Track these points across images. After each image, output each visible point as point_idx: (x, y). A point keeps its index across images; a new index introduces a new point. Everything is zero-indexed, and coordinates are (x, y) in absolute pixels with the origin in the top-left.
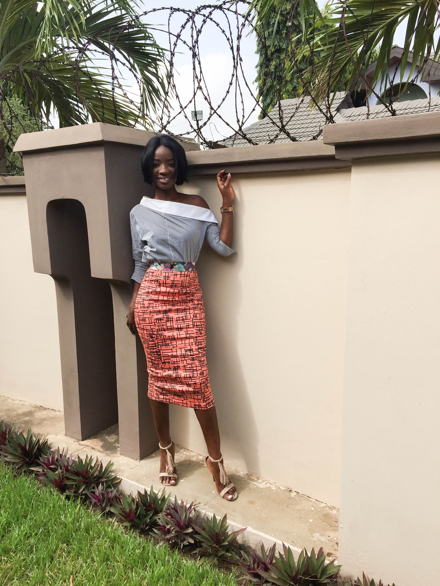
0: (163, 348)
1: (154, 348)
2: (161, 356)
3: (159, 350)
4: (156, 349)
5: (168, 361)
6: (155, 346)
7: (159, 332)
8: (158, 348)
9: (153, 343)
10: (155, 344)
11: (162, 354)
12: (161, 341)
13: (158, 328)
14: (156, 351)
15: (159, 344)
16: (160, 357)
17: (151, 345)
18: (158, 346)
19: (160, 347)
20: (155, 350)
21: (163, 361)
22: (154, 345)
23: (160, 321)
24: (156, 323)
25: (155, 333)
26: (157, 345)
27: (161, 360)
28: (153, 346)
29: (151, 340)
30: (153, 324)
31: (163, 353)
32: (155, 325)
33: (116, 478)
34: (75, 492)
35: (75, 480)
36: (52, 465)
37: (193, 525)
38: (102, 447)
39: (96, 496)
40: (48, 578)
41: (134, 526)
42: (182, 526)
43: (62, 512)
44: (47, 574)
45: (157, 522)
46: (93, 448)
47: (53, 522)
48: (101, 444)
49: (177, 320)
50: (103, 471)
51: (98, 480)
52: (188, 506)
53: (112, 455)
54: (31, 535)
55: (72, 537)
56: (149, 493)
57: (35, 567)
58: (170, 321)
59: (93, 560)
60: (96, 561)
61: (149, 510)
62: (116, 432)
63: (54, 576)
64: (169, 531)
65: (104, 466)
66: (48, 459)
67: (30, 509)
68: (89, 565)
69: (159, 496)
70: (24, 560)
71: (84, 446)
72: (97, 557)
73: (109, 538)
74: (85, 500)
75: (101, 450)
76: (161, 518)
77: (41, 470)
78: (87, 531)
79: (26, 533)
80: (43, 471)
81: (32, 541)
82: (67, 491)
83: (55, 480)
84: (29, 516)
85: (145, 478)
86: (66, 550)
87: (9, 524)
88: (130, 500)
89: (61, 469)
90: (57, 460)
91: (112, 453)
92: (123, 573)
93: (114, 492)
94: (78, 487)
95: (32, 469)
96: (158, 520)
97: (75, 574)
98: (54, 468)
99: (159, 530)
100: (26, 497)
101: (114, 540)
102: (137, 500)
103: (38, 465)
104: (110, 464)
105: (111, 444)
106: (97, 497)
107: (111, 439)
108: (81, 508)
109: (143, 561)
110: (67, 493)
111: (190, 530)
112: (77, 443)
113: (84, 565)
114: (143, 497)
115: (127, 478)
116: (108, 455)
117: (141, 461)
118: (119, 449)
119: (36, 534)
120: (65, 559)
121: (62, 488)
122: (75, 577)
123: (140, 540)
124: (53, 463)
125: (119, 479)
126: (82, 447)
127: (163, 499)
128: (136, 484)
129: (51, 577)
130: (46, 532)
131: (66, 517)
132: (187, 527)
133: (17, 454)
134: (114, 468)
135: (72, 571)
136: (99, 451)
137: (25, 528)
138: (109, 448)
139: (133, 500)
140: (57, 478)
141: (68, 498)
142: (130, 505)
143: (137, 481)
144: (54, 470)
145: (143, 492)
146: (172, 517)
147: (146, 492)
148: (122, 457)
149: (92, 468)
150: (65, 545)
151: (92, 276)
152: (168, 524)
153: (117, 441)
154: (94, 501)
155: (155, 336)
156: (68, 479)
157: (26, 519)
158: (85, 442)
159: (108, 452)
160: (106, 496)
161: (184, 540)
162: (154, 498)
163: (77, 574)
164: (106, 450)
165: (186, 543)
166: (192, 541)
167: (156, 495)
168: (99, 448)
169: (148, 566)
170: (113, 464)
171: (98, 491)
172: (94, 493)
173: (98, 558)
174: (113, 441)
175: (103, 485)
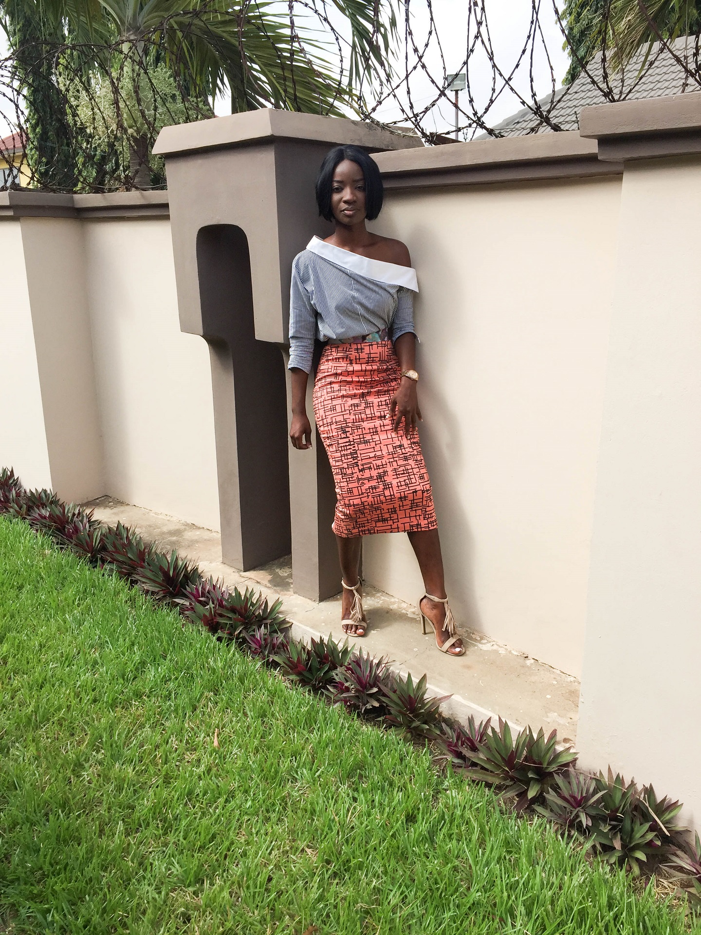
0: (362, 446)
1: (348, 447)
2: (358, 459)
3: (355, 450)
4: (350, 449)
5: (369, 465)
6: (349, 445)
7: (356, 424)
8: (354, 447)
9: (347, 440)
10: (350, 441)
11: (359, 455)
12: (358, 437)
13: (354, 417)
14: (351, 453)
15: (355, 441)
16: (356, 461)
17: (342, 445)
18: (354, 444)
19: (356, 445)
20: (349, 451)
21: (361, 467)
22: (347, 444)
23: (356, 408)
24: (351, 411)
25: (350, 425)
26: (352, 443)
27: (358, 466)
28: (346, 446)
29: (343, 436)
30: (348, 412)
31: (361, 454)
32: (350, 413)
33: (284, 621)
34: (231, 634)
35: (230, 619)
36: (202, 597)
37: (379, 685)
38: (270, 581)
39: (257, 639)
40: (187, 731)
41: (304, 682)
42: (363, 685)
43: (210, 656)
44: (186, 725)
45: (334, 679)
46: (258, 582)
47: (199, 665)
48: (269, 577)
49: (379, 406)
50: (269, 611)
51: (260, 621)
52: (376, 661)
53: (282, 592)
54: (170, 679)
55: (221, 685)
56: (326, 642)
57: (173, 716)
58: (370, 406)
59: (245, 714)
60: (250, 717)
61: (324, 663)
62: (288, 564)
63: (196, 728)
64: (347, 689)
65: (270, 605)
66: (197, 589)
67: (171, 649)
68: (240, 720)
69: (340, 647)
70: (159, 707)
71: (246, 579)
72: (251, 711)
73: (268, 690)
74: (242, 643)
75: (269, 585)
76: (338, 674)
77: (187, 604)
78: (241, 681)
79: (164, 676)
80: (191, 604)
81: (171, 685)
82: (219, 631)
83: (205, 615)
84: (169, 657)
85: (323, 624)
86: (212, 699)
87: (143, 663)
88: (299, 647)
89: (213, 603)
90: (208, 592)
91: (282, 590)
92: (283, 732)
93: (280, 638)
94: (233, 628)
95: (177, 600)
96: (335, 677)
97: (222, 729)
98: (204, 602)
99: (335, 687)
100: (166, 633)
101: (273, 694)
102: (310, 649)
103: (185, 596)
104: (278, 603)
105: (283, 579)
106: (257, 642)
107: (283, 573)
108: (236, 653)
109: (310, 722)
110: (220, 633)
111: (375, 690)
112: (237, 574)
113: (234, 719)
114: (318, 646)
115: (300, 622)
116: (276, 592)
117: (321, 603)
118: (292, 586)
119: (176, 679)
120: (211, 709)
121: (213, 627)
122: (221, 731)
123: (309, 697)
124: (203, 595)
125: (289, 622)
126: (243, 579)
127: (345, 652)
128: (311, 630)
129: (192, 729)
130: (189, 677)
131: (215, 661)
132: (372, 687)
133: (157, 580)
134: (282, 608)
135: (218, 725)
136: (266, 586)
137: (162, 670)
138: (280, 584)
139: (304, 648)
140: (207, 614)
141: (219, 639)
142: (299, 654)
143: (312, 627)
144: (204, 604)
145: (318, 640)
146: (353, 673)
147: (322, 640)
148: (296, 595)
149: (253, 604)
150: (212, 694)
151: (257, 338)
152: (347, 681)
153: (290, 576)
154: (254, 646)
155: (350, 429)
156: (221, 615)
157: (165, 660)
158: (248, 574)
159: (278, 589)
160: (269, 641)
161: (368, 702)
162: (333, 649)
163: (224, 729)
164: (275, 586)
165: (369, 706)
166: (377, 704)
167: (335, 647)
168: (266, 582)
169: (316, 729)
170: (281, 603)
171: (259, 634)
172: (254, 636)
173: (252, 713)
174: (286, 575)
175: (266, 627)
